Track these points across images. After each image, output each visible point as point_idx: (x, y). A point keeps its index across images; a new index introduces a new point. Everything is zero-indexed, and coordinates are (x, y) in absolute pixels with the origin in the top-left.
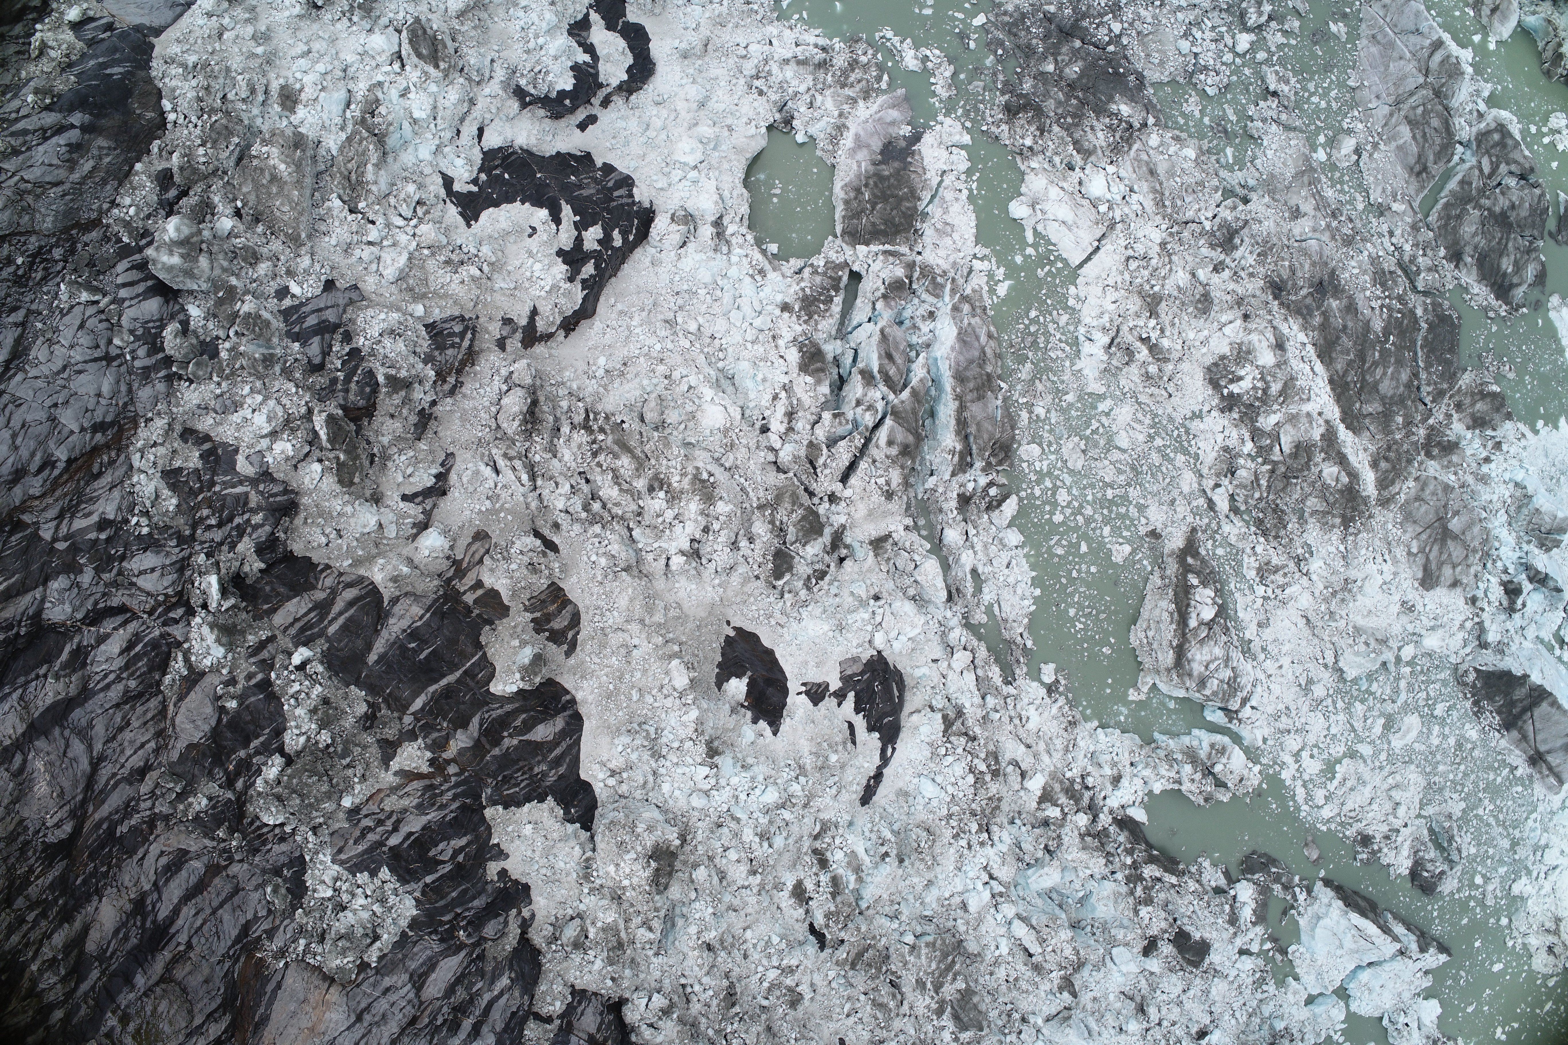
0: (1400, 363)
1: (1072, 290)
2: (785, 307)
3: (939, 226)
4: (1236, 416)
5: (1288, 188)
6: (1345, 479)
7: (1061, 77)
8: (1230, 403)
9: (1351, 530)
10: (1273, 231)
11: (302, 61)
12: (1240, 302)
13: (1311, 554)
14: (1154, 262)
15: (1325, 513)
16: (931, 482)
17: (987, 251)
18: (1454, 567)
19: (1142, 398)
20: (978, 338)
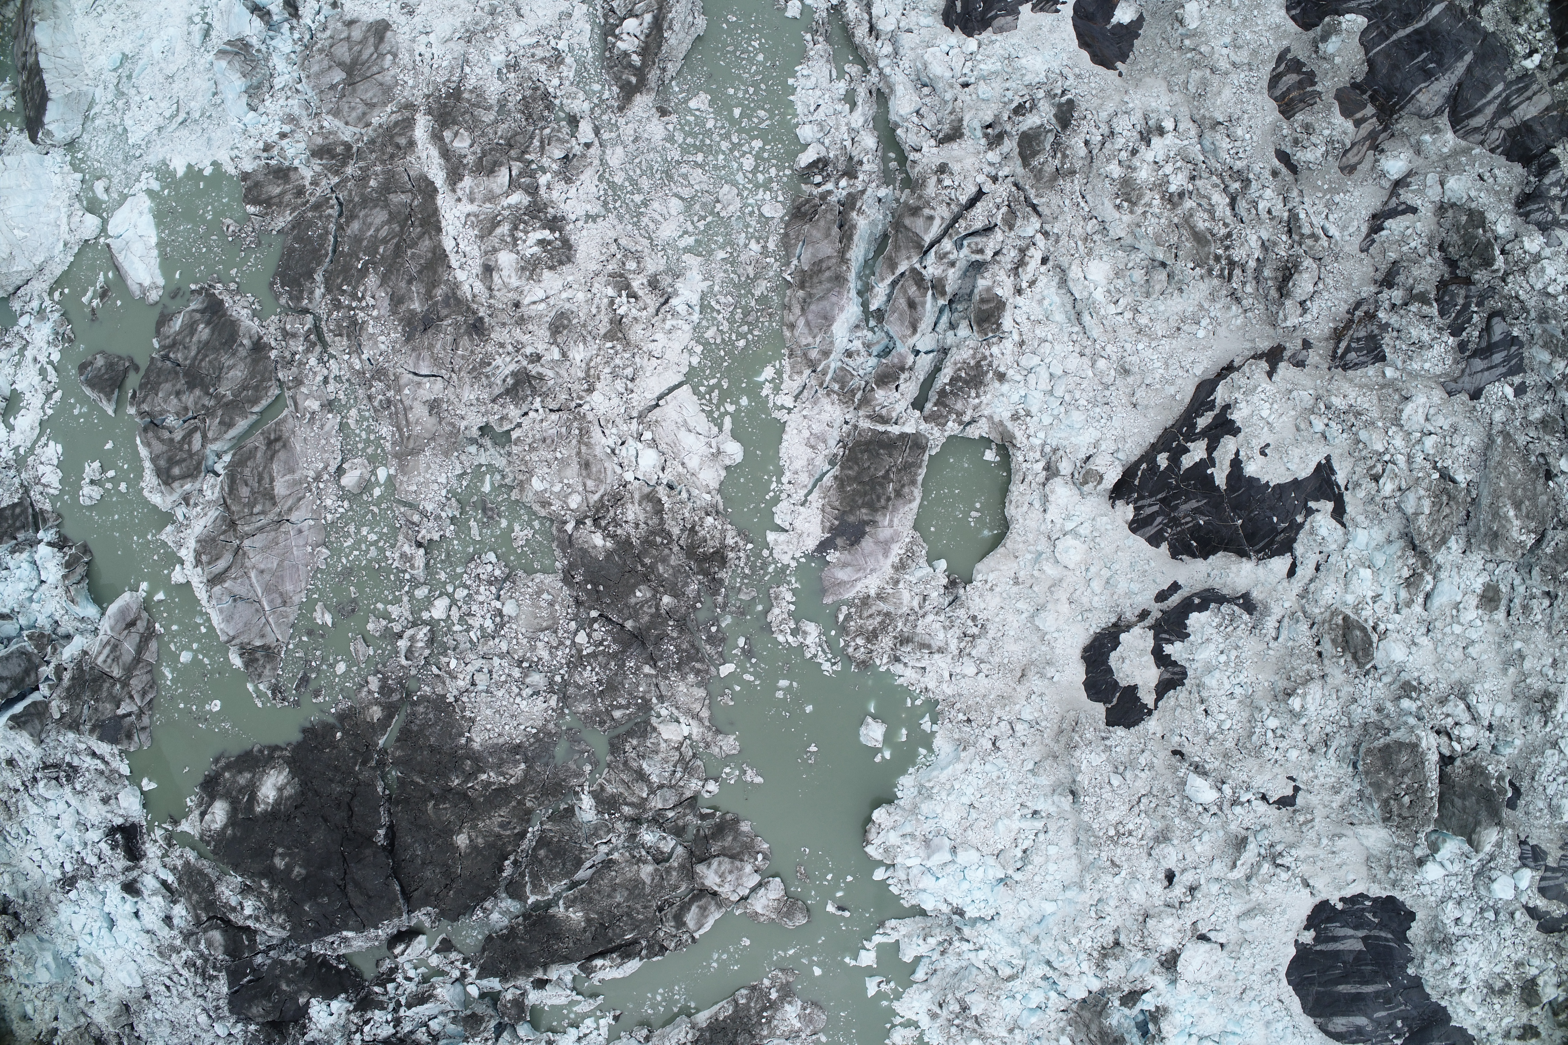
0: (357, 240)
1: (695, 361)
2: (1001, 377)
3: (821, 446)
4: (550, 210)
5: (433, 438)
6: (447, 134)
7: (655, 591)
8: (555, 223)
9: (453, 85)
10: (467, 387)
11: (1474, 636)
12: (521, 321)
13: (499, 71)
14: (607, 370)
15: (477, 105)
16: (882, 192)
17: (776, 414)
18: (348, 38)
19: (646, 242)
20: (808, 324)
